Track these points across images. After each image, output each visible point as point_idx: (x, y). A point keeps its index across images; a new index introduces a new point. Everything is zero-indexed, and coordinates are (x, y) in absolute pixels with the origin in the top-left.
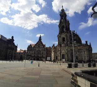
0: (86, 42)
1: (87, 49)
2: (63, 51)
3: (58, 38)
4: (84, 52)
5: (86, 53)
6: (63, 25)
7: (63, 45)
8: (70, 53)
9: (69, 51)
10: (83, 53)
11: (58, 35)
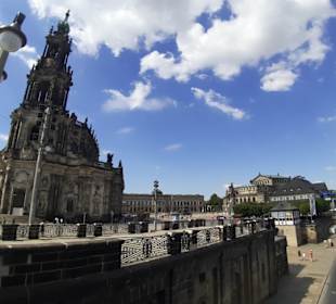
0: (110, 157)
1: (106, 181)
2: (21, 178)
3: (14, 123)
4: (98, 188)
5: (101, 191)
6: (45, 78)
7: (24, 154)
8: (47, 189)
9: (46, 179)
10: (94, 190)
11: (16, 111)
